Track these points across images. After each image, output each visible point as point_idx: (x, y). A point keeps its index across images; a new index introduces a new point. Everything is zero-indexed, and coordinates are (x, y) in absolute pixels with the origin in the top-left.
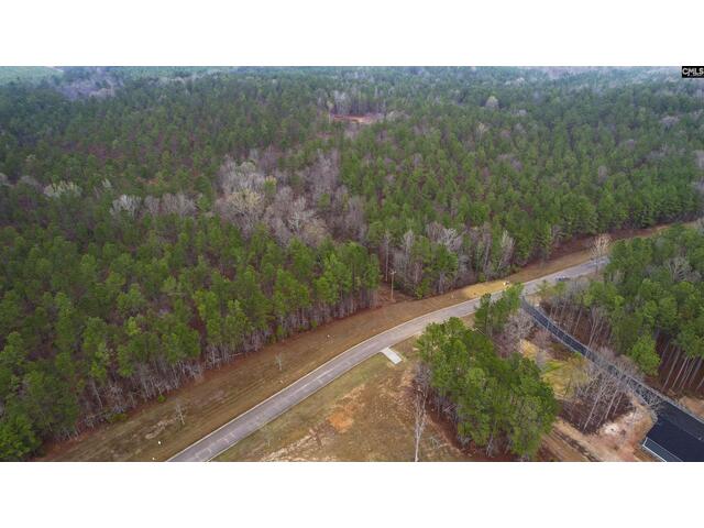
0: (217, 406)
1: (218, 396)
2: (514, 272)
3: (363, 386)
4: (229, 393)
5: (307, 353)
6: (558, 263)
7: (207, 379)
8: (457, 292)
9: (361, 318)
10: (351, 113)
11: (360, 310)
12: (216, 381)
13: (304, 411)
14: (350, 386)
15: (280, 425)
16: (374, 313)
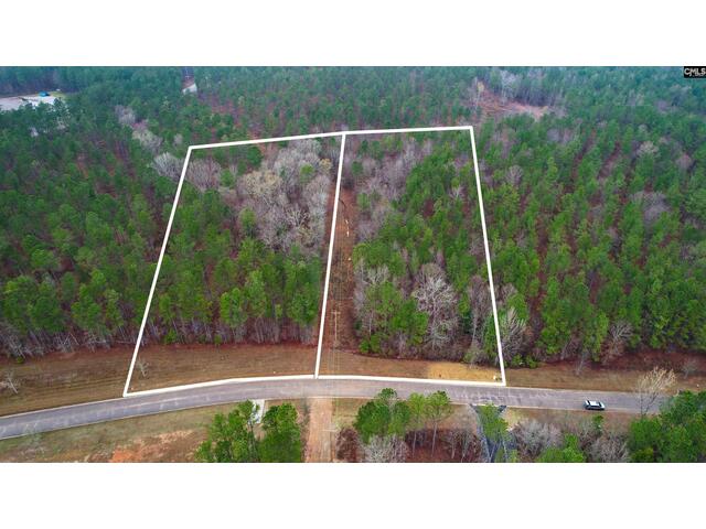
0: (60, 386)
1: (68, 378)
2: (528, 366)
3: (190, 432)
4: (81, 378)
5: (185, 369)
6: (614, 377)
7: (76, 356)
8: (421, 364)
9: (278, 351)
10: (519, 99)
11: (283, 342)
12: (81, 362)
13: (113, 430)
14: (178, 426)
15: (77, 436)
16: (298, 350)
